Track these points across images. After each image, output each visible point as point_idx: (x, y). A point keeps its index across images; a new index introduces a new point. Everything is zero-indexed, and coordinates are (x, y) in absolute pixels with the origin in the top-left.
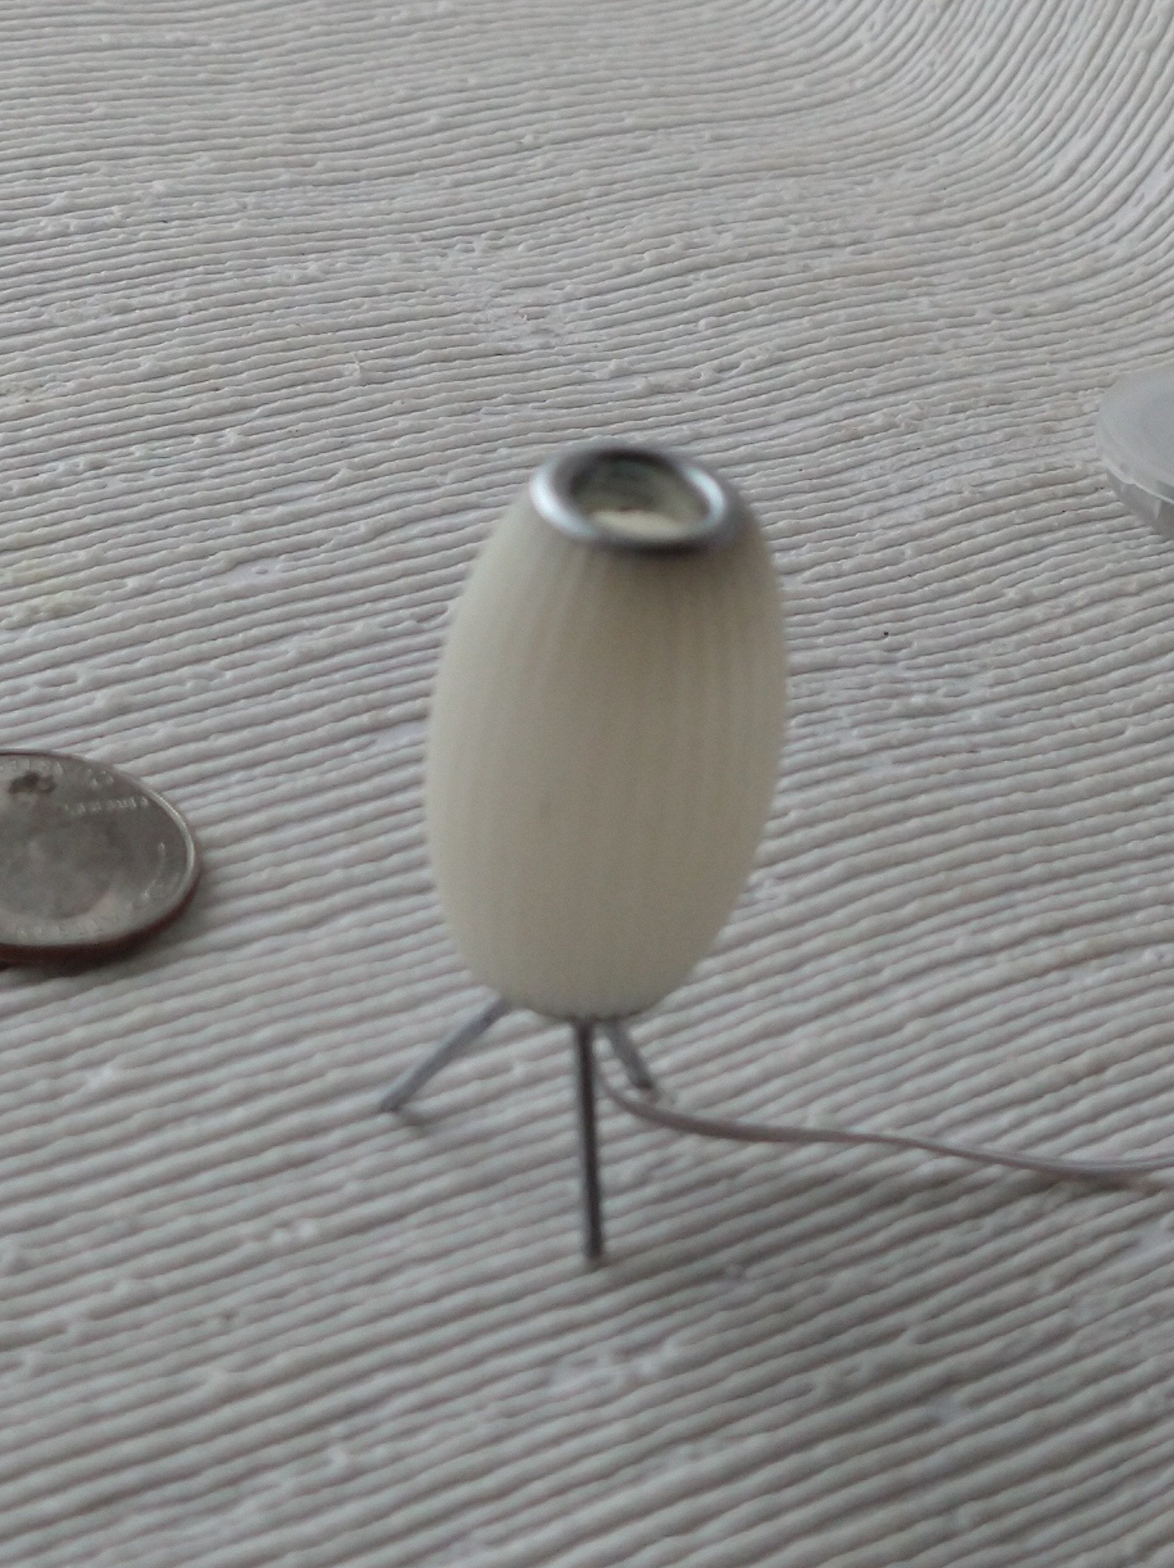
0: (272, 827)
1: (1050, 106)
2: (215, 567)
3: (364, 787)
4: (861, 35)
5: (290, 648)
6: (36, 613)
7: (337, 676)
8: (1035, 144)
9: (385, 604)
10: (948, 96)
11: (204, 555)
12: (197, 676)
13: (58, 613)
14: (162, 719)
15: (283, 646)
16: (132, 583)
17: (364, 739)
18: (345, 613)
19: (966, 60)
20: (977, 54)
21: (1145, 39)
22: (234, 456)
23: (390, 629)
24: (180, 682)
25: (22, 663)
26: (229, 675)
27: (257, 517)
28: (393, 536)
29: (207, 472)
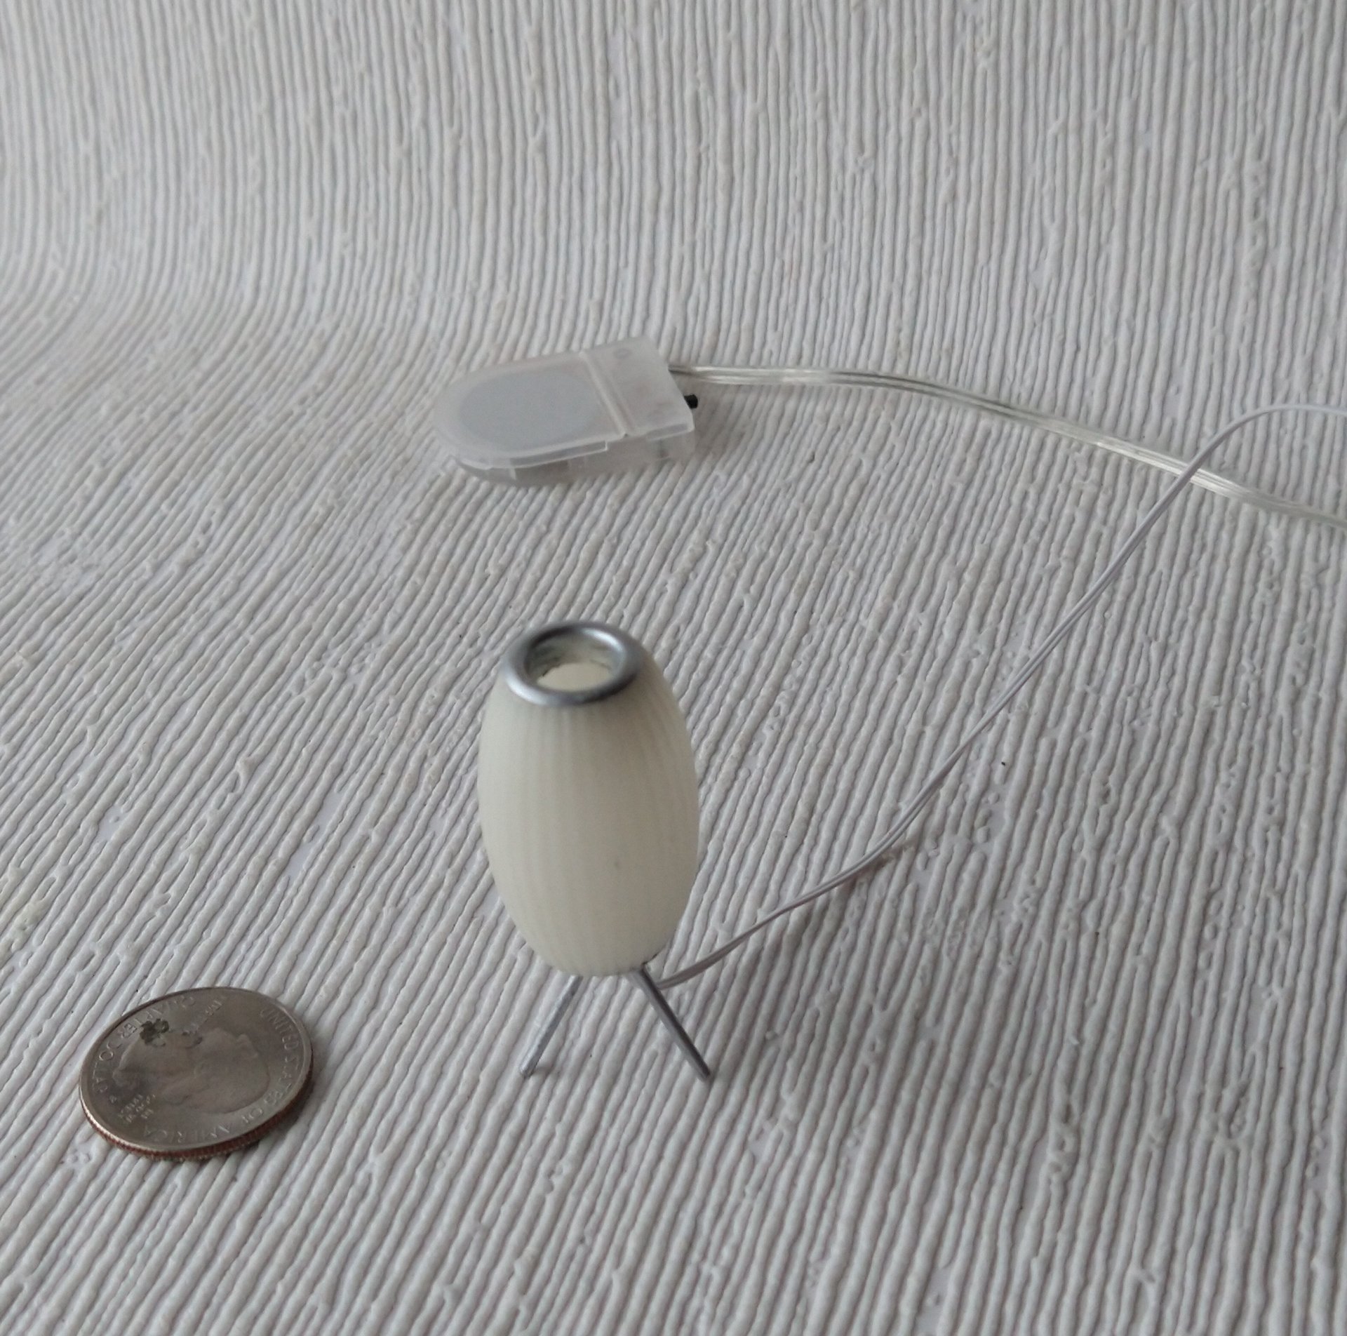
0: (293, 965)
1: (215, 256)
2: (90, 833)
3: (314, 908)
4: (51, 266)
5: (185, 854)
6: (24, 929)
7: (229, 853)
8: (221, 284)
9: (204, 793)
10: (140, 279)
11: (73, 832)
12: (157, 906)
13: (37, 921)
14: (165, 944)
15: (180, 856)
16: (56, 874)
17: (283, 880)
18: (190, 813)
19: (136, 251)
20: (141, 243)
21: (253, 186)
22: (17, 758)
23: (224, 806)
24: (150, 916)
25: (53, 964)
26: (172, 892)
27: (75, 789)
28: (160, 750)
29: (14, 779)
